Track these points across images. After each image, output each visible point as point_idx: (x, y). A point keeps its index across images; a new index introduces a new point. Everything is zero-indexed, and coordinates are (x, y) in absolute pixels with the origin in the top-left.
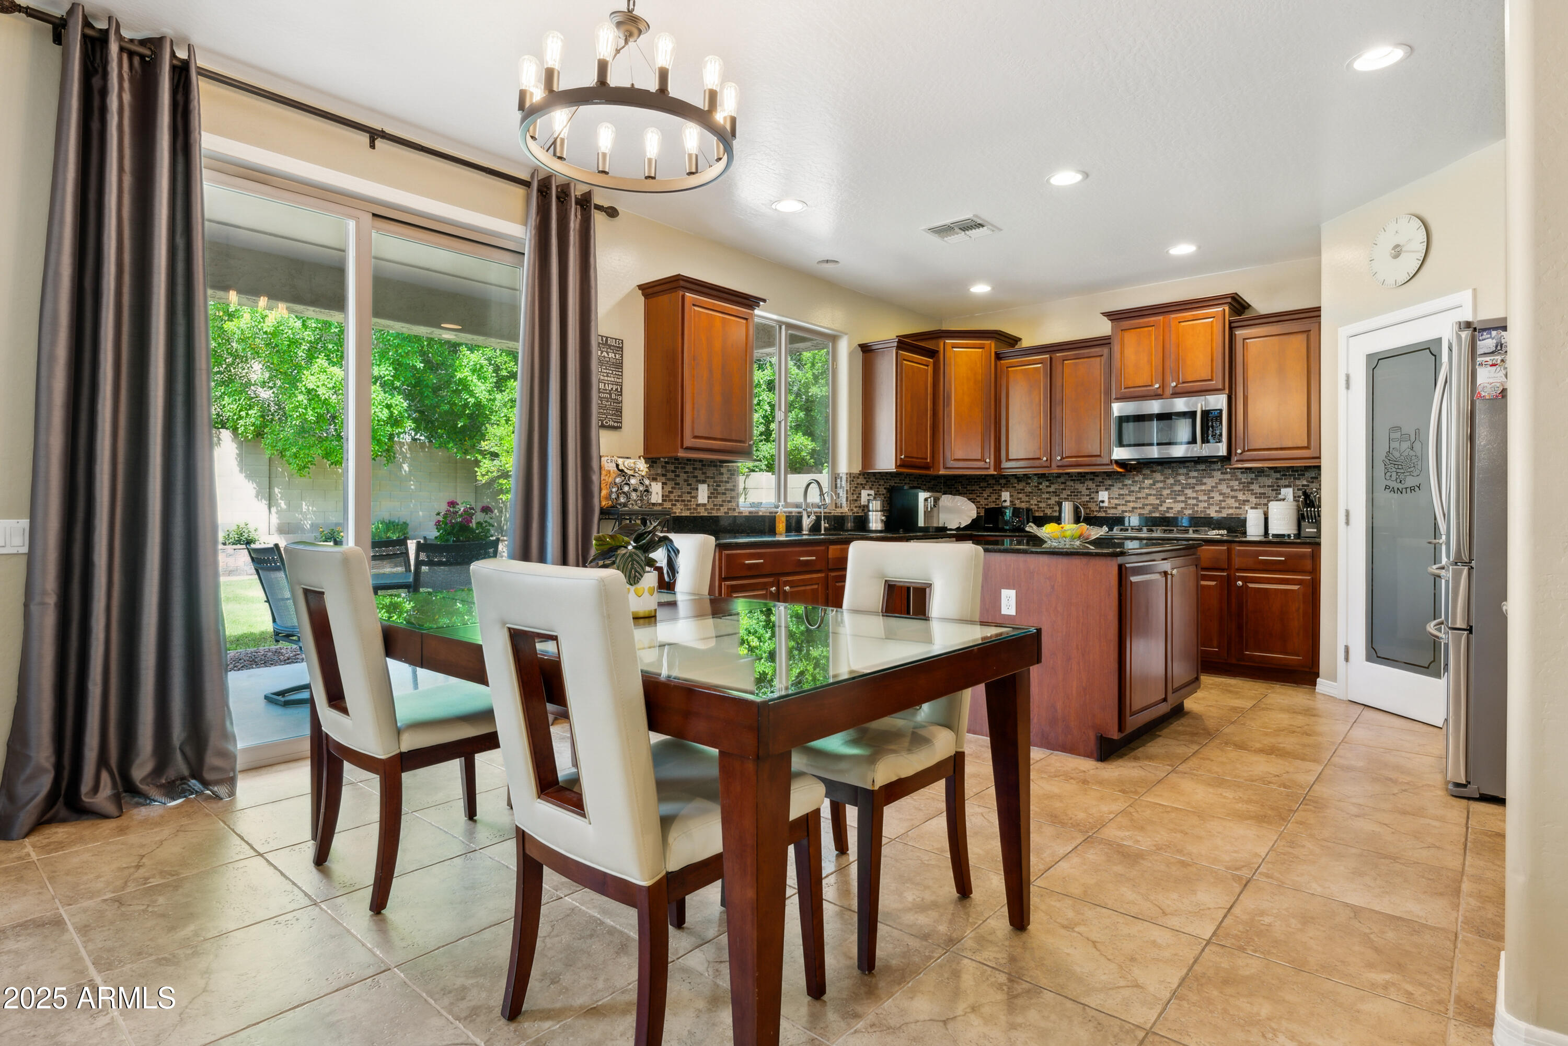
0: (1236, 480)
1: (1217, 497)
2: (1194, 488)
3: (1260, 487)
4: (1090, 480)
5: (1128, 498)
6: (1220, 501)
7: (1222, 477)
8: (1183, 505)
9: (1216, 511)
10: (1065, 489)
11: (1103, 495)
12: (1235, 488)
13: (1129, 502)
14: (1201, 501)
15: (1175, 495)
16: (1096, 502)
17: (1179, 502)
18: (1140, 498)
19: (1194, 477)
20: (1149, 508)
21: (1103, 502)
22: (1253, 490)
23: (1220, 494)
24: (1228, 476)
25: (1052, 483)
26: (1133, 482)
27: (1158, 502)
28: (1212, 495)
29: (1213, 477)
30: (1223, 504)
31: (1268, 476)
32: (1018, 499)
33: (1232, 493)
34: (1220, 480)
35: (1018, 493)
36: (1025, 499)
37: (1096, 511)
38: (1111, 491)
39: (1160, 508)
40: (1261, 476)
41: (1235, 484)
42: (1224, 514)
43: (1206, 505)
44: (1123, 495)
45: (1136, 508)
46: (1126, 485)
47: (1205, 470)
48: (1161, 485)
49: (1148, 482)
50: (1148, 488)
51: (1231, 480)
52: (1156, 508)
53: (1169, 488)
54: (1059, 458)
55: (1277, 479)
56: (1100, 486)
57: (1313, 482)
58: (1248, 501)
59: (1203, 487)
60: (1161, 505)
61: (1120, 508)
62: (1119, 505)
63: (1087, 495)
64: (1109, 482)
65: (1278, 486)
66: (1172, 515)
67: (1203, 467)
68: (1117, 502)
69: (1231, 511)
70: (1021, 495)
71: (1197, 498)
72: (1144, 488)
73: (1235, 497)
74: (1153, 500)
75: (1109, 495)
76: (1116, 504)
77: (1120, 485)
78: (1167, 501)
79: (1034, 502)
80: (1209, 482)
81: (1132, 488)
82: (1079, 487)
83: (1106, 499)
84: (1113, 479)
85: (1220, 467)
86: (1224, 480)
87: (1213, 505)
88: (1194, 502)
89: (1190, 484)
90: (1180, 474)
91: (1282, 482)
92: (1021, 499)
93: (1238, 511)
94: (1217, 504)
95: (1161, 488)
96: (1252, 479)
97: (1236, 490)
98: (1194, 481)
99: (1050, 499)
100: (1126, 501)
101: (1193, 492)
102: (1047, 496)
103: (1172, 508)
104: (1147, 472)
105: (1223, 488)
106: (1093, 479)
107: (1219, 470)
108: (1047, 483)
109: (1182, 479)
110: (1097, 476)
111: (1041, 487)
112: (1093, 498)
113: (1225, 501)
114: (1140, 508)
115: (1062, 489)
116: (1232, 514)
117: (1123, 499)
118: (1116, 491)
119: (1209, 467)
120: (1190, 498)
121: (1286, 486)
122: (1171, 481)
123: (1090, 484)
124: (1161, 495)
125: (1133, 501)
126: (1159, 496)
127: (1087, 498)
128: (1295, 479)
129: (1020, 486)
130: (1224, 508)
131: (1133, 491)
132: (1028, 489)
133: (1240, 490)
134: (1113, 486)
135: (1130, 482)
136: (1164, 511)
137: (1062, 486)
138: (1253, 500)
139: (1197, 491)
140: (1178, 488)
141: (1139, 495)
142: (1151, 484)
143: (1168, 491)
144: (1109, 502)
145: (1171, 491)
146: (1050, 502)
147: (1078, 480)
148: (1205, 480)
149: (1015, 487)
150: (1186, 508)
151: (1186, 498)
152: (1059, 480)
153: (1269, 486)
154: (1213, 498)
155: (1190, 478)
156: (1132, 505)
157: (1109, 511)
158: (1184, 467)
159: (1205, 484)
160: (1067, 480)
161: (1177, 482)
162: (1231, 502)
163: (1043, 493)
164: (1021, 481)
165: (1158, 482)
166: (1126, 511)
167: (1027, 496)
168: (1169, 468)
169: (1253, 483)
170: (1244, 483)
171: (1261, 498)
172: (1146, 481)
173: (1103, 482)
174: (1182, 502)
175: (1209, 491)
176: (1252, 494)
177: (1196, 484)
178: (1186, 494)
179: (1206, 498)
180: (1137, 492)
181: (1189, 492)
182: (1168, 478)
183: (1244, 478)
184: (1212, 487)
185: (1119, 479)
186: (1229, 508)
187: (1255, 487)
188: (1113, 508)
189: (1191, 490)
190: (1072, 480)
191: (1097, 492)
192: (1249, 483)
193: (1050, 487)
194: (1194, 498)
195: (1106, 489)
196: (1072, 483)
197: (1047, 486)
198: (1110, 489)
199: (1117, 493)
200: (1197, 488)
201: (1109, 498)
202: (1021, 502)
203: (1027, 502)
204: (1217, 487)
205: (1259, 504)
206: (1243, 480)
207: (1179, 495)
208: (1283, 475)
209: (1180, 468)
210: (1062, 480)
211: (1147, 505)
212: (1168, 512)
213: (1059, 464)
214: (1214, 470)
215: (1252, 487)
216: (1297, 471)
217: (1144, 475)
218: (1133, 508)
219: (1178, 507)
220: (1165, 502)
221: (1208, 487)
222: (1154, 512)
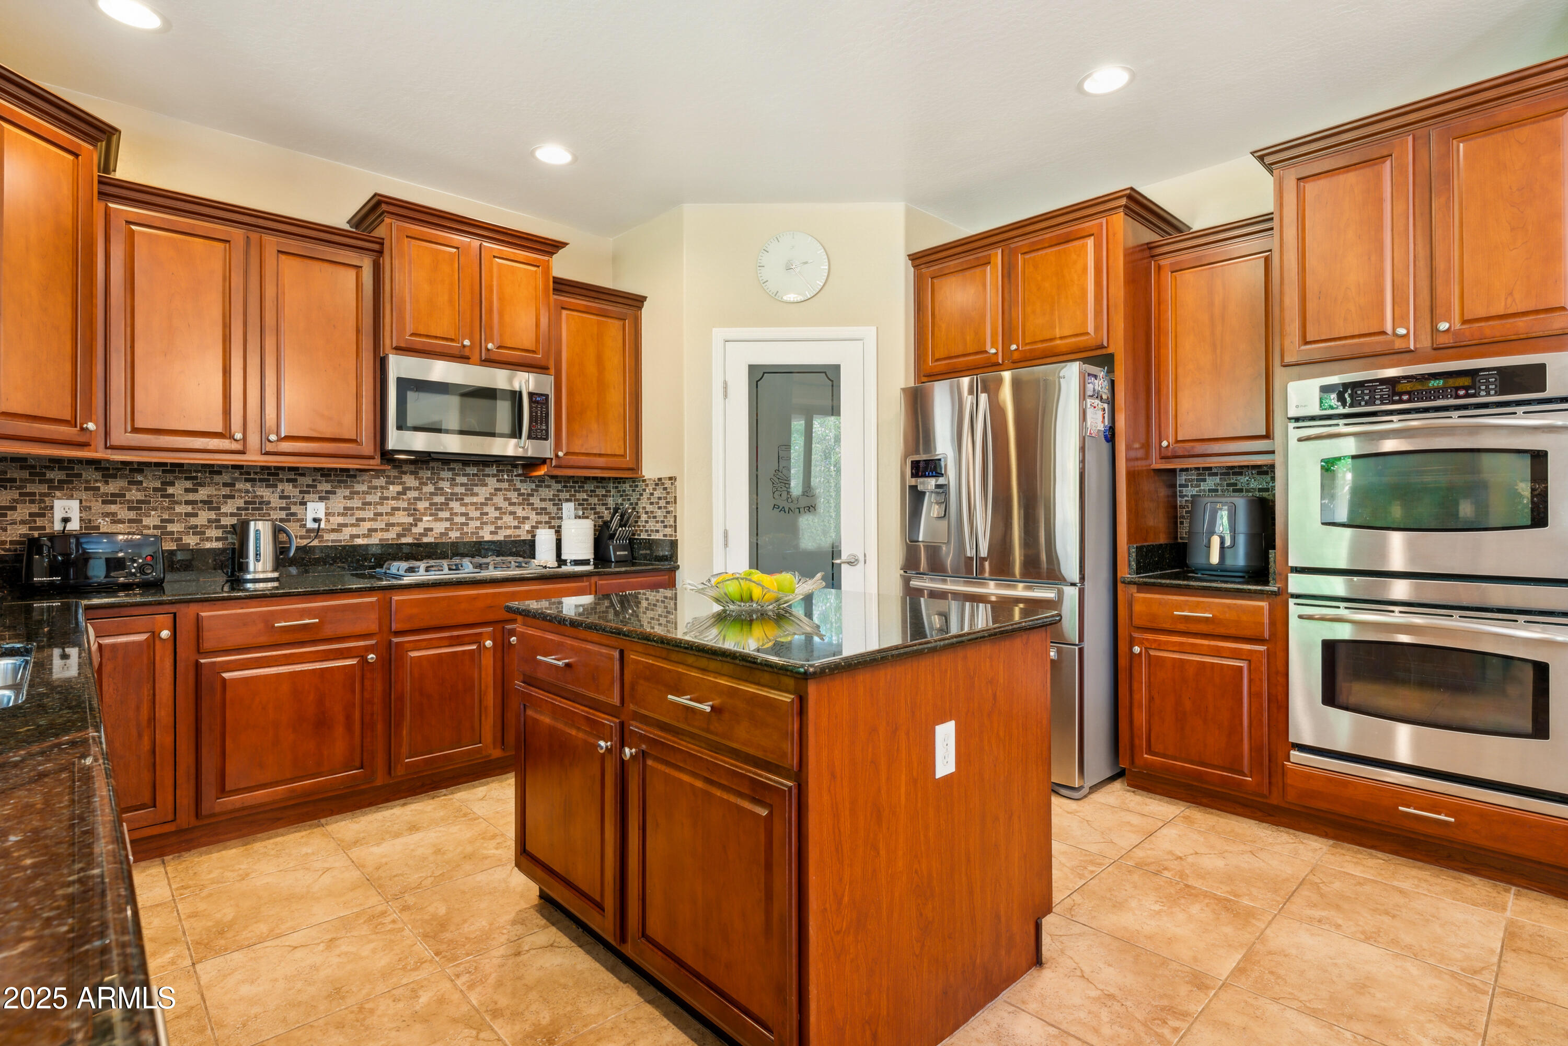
0: (515, 490)
1: (493, 514)
2: (463, 499)
3: (541, 500)
4: (289, 481)
5: (361, 514)
6: (496, 518)
7: (498, 485)
8: (447, 524)
9: (492, 533)
10: (233, 497)
11: (315, 509)
12: (514, 500)
13: (363, 520)
14: (472, 519)
15: (436, 510)
16: (302, 520)
17: (441, 520)
18: (381, 514)
19: (462, 485)
20: (398, 529)
21: (315, 520)
22: (533, 504)
23: (496, 509)
24: (505, 485)
25: (201, 485)
26: (369, 487)
27: (411, 520)
28: (486, 509)
29: (486, 485)
30: (500, 523)
31: (549, 486)
32: (107, 515)
33: (511, 508)
34: (496, 489)
35: (104, 502)
36: (124, 513)
37: (302, 537)
38: (331, 503)
39: (414, 530)
40: (541, 486)
41: (513, 496)
42: (500, 537)
43: (478, 524)
44: (352, 509)
45: (375, 530)
46: (358, 493)
47: (476, 475)
48: (415, 494)
49: (394, 489)
50: (393, 498)
51: (510, 491)
52: (407, 529)
53: (428, 499)
54: (273, 437)
55: (558, 491)
56: (309, 492)
57: (591, 496)
58: (528, 518)
59: (475, 499)
60: (416, 525)
61: (347, 532)
62: (346, 525)
63: (281, 509)
64: (327, 487)
65: (560, 500)
66: (432, 540)
67: (472, 470)
68: (340, 520)
69: (508, 532)
70: (113, 508)
71: (465, 514)
72: (387, 498)
73: (512, 513)
74: (403, 518)
75: (327, 508)
76: (339, 525)
77: (347, 492)
78: (425, 519)
79: (152, 520)
80: (483, 492)
81: (369, 498)
82: (264, 492)
83: (321, 515)
84: (332, 481)
85: (495, 472)
86: (500, 490)
87: (486, 523)
88: (463, 520)
89: (457, 494)
90: (443, 479)
91: (564, 495)
92: (114, 514)
93: (518, 532)
94: (492, 523)
95: (416, 499)
96: (532, 490)
97: (514, 504)
98: (462, 490)
99: (196, 515)
100: (359, 520)
101: (462, 505)
102: (189, 509)
103: (431, 530)
104: (394, 473)
105: (499, 500)
106: (294, 481)
107: (494, 476)
108: (189, 484)
109: (445, 485)
110: (303, 475)
111: (170, 490)
112: (294, 514)
113: (501, 518)
114: (382, 530)
115: (225, 496)
116: (510, 536)
117: (352, 515)
118: (338, 502)
119: (483, 470)
120: (456, 514)
121: (568, 500)
122: (430, 488)
123: (289, 488)
124: (415, 509)
125: (370, 520)
126: (412, 510)
127: (283, 514)
128: (575, 491)
129: (113, 487)
130: (500, 528)
131: (370, 504)
132: (134, 494)
133: (519, 504)
134: (335, 493)
135: (364, 488)
136: (420, 534)
137: (226, 491)
138: (534, 517)
139: (466, 505)
140: (439, 499)
141: (380, 509)
142: (399, 493)
143: (427, 504)
144: (328, 521)
145: (431, 504)
146: (193, 521)
147: (261, 480)
148: (476, 489)
149: (98, 489)
150: (452, 530)
151: (451, 514)
152: (217, 478)
153: (550, 500)
154: (487, 514)
155: (456, 485)
156: (367, 525)
157: (327, 537)
158: (449, 470)
159: (477, 495)
160: (236, 479)
161: (439, 491)
162: (508, 520)
163: (180, 503)
164: (114, 476)
165: (410, 489)
166: (358, 536)
167: (130, 509)
168: (428, 469)
169: (533, 495)
170: (523, 494)
171: (540, 514)
172: (391, 487)
173: (315, 486)
174: (447, 519)
175: (482, 504)
176: (533, 509)
177: (466, 495)
178: (452, 509)
179: (477, 514)
180: (377, 504)
181: (455, 505)
182: (427, 484)
183: (526, 488)
184: (486, 499)
185: (346, 482)
186: (506, 528)
187: (535, 500)
188: (333, 530)
189: (459, 503)
190: (247, 480)
191: (303, 503)
192: (529, 495)
193: (196, 491)
194: (462, 514)
195: (321, 499)
196: (248, 486)
197: (187, 490)
198: (327, 498)
199: (342, 506)
200: (467, 500)
201: (327, 514)
202: (114, 522)
203: (130, 521)
204: (492, 499)
205: (540, 523)
206: (522, 491)
207: (442, 510)
208: (565, 487)
209: (444, 470)
210: (226, 478)
211: (393, 525)
212: (426, 535)
213: (269, 447)
214: (488, 476)
215: (532, 500)
216: (577, 482)
217: (389, 477)
218: (370, 530)
219: (440, 527)
220: (421, 520)
221: (480, 499)
222: (404, 536)
